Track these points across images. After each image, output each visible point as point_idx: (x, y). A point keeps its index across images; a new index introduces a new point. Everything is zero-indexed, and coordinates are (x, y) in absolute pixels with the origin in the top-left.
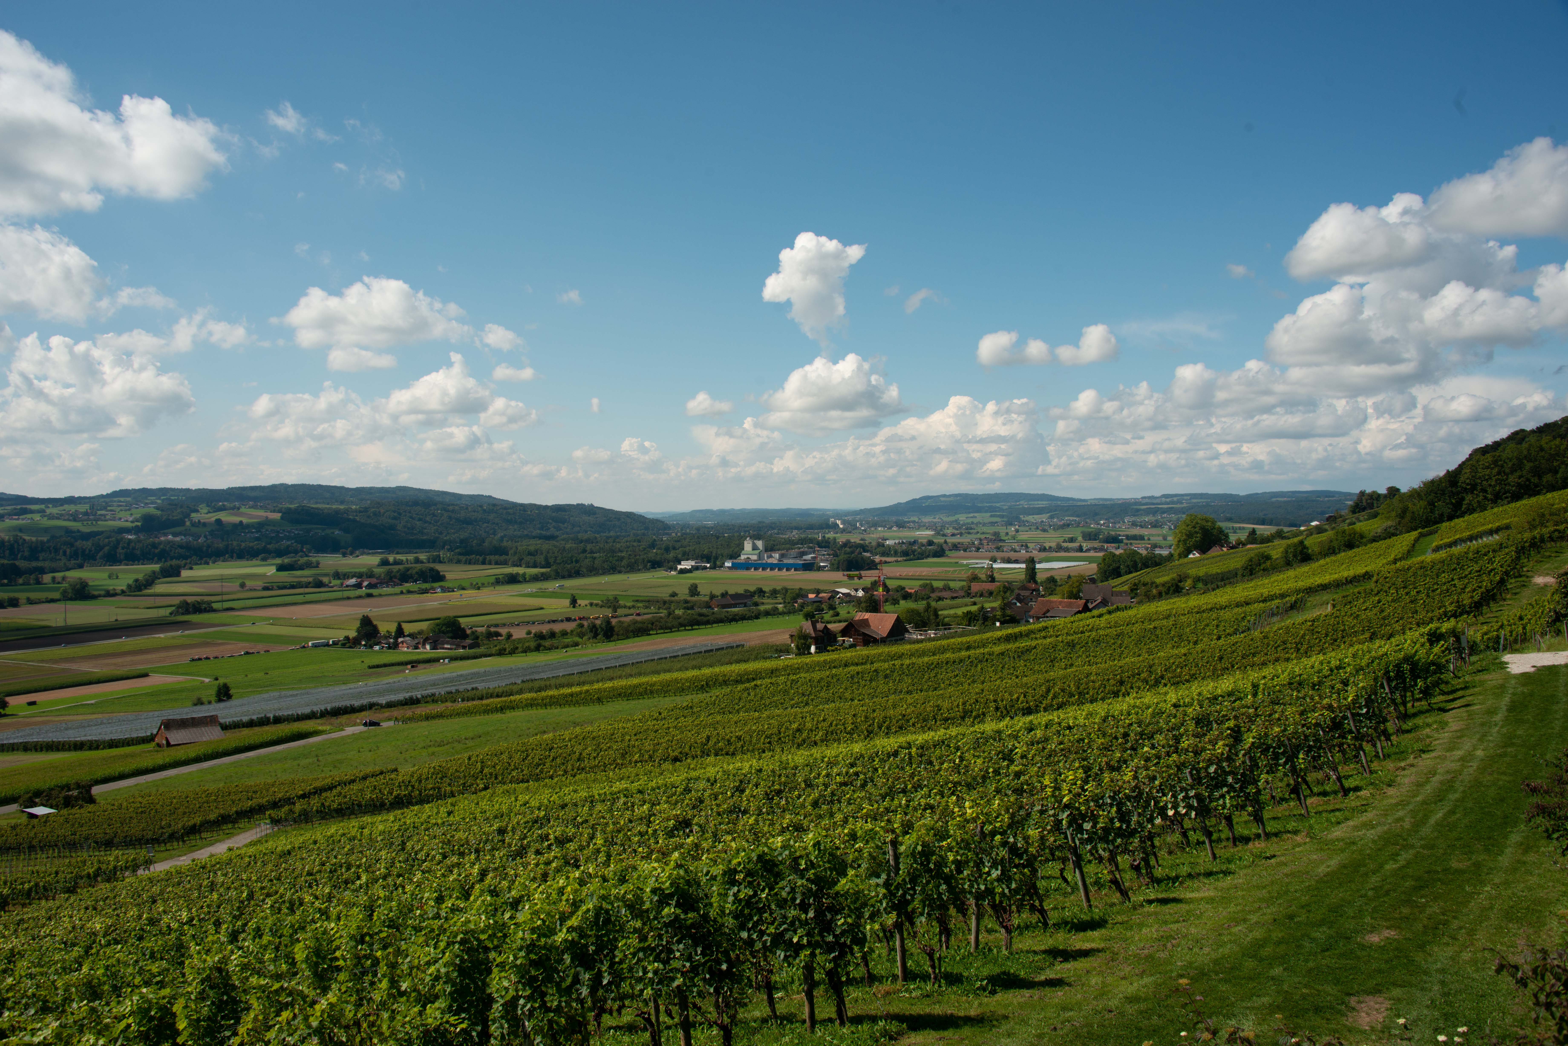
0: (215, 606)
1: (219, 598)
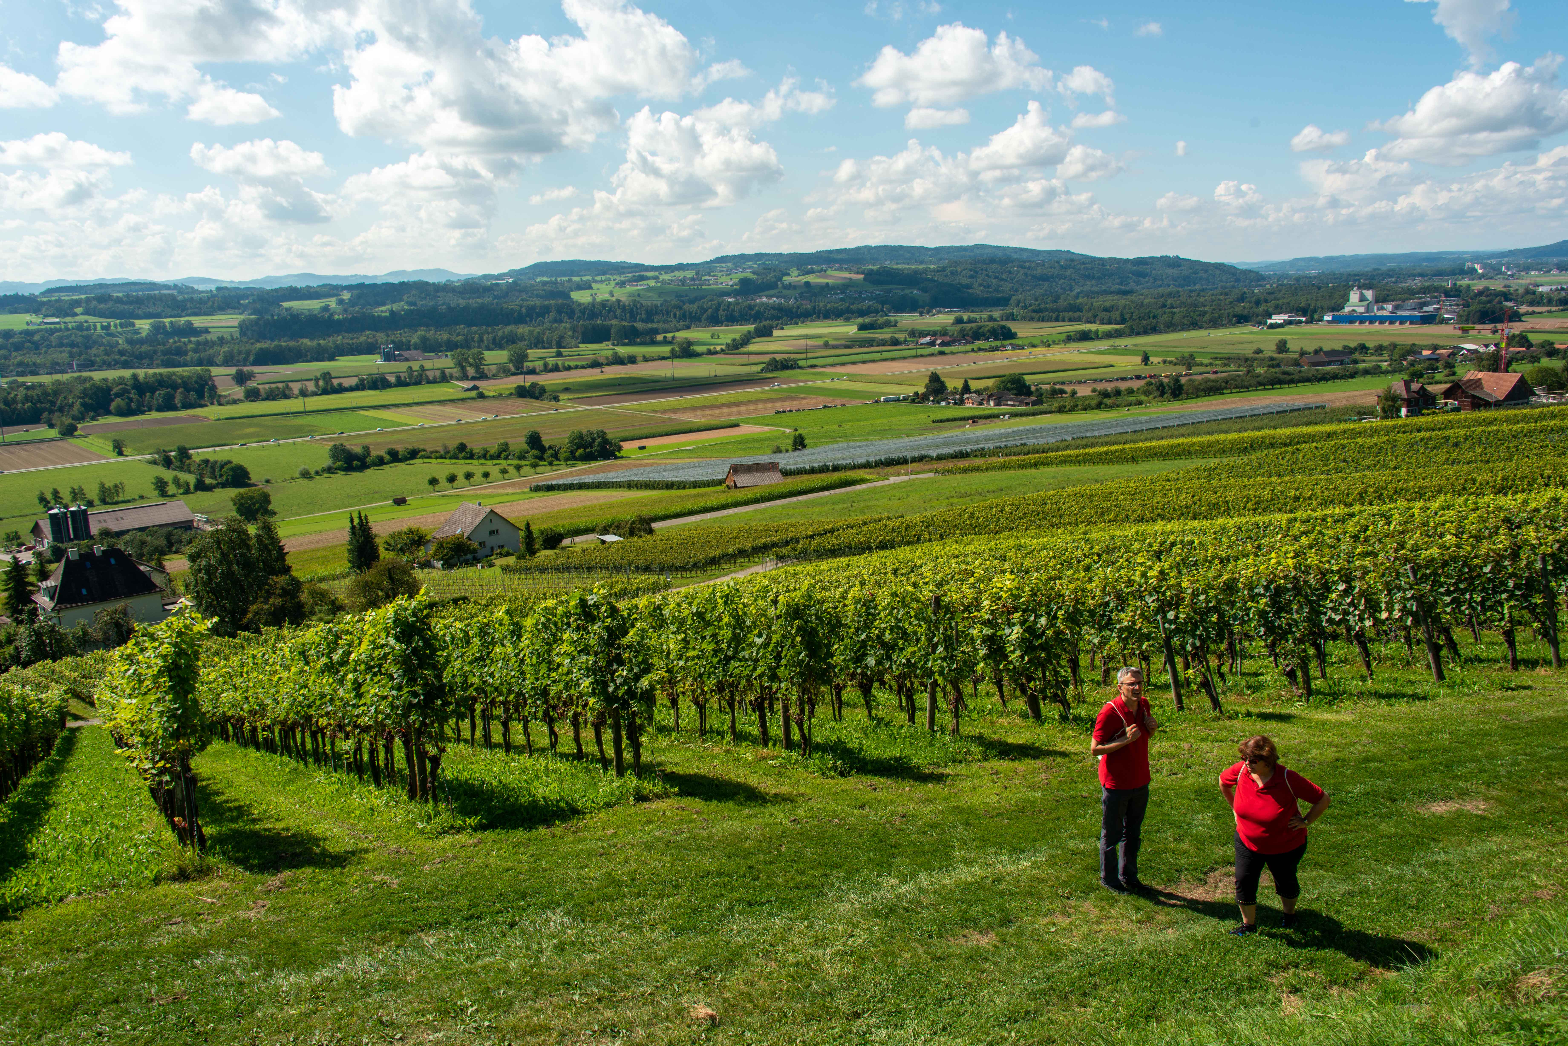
0: (800, 363)
1: (803, 356)
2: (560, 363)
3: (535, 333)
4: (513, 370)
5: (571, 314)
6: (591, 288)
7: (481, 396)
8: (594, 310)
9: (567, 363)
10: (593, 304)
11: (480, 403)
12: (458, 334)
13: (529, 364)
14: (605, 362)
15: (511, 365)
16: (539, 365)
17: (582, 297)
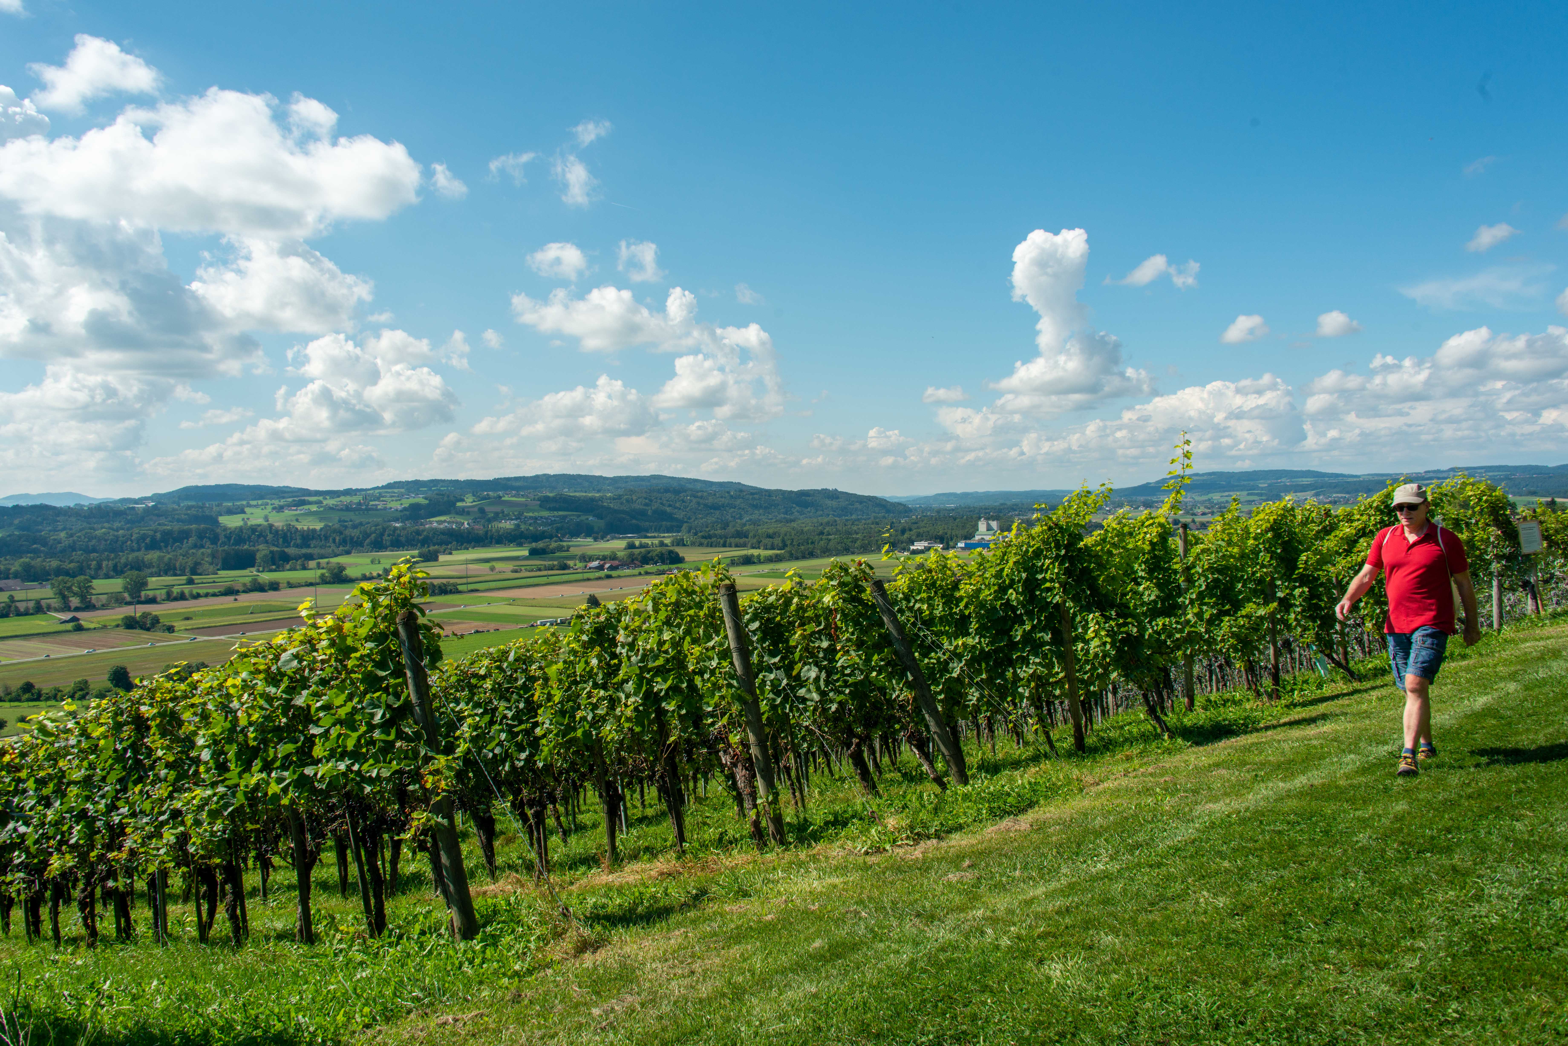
0: (460, 588)
1: (466, 580)
2: (186, 592)
3: (166, 559)
4: (128, 599)
5: (215, 540)
6: (244, 512)
7: (79, 628)
8: (241, 535)
9: (195, 592)
10: (241, 529)
11: (76, 637)
12: (72, 562)
13: (148, 592)
14: (241, 589)
15: (126, 595)
16: (161, 594)
17: (232, 522)
